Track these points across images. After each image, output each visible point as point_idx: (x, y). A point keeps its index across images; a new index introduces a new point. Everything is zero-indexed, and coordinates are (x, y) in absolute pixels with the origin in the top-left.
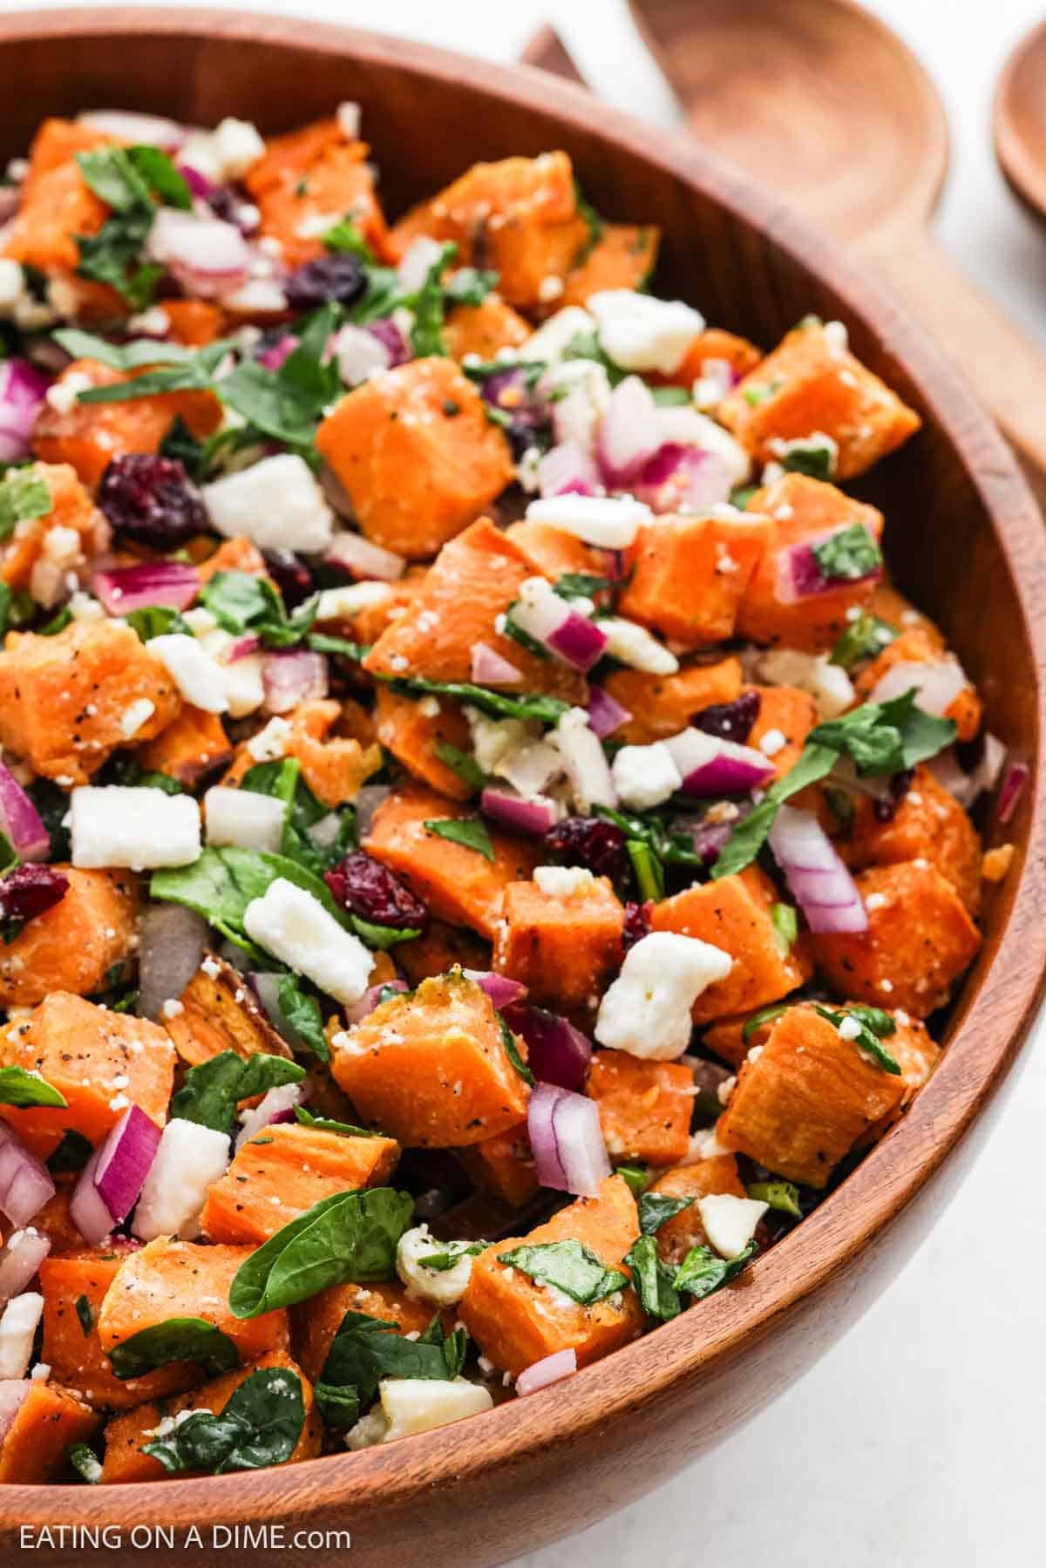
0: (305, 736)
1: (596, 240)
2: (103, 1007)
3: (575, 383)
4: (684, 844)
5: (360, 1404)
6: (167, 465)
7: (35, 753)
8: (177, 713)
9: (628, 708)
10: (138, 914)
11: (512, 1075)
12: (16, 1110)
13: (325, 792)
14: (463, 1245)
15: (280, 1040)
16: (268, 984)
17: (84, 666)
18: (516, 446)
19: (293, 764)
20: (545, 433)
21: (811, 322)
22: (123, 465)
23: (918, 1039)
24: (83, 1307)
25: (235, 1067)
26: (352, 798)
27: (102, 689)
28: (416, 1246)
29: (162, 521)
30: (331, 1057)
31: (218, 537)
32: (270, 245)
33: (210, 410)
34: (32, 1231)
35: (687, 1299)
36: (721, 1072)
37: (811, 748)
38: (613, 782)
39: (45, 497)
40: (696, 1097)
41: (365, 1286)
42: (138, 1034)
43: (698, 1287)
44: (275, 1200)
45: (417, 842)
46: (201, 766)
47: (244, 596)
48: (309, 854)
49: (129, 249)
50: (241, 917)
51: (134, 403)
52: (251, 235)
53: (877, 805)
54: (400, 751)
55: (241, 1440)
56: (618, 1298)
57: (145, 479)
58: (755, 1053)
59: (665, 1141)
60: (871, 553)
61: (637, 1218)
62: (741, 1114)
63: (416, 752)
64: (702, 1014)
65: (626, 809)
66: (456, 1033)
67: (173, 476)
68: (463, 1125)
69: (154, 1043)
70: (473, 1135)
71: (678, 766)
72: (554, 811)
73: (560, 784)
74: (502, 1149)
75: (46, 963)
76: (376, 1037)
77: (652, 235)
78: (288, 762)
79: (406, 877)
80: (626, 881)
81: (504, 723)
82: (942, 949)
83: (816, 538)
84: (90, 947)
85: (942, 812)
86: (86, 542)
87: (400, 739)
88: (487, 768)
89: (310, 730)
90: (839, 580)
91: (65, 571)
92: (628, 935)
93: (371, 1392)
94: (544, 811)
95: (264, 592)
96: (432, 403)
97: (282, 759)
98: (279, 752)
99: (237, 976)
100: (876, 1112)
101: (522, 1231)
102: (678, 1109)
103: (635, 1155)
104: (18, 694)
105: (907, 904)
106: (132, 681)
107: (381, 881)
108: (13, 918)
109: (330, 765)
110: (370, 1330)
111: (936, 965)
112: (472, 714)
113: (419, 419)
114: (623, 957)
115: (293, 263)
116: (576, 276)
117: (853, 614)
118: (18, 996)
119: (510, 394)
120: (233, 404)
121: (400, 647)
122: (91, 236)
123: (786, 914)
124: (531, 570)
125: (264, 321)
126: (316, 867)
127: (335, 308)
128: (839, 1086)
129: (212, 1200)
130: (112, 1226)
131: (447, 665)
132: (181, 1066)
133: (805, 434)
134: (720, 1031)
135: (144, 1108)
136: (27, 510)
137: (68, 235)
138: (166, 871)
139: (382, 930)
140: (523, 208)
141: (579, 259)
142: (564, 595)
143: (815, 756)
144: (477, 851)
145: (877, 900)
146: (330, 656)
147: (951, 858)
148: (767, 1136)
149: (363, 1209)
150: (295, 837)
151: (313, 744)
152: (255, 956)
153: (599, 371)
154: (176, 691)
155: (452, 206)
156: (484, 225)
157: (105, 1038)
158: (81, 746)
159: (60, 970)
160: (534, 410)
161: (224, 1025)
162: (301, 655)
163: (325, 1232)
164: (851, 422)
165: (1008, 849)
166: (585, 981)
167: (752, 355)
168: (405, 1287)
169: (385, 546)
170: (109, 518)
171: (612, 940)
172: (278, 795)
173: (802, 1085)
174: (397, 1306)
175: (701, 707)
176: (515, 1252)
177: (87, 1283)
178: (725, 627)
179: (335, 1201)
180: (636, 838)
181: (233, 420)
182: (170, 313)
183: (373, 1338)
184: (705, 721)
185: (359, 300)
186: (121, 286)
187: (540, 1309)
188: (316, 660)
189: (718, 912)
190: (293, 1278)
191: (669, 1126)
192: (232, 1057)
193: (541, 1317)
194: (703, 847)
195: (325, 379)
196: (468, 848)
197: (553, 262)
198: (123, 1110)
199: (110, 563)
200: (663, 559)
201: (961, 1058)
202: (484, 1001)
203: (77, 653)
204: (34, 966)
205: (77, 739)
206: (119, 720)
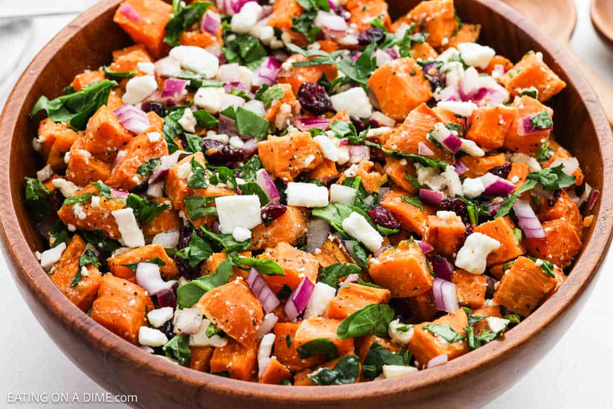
0: (363, 170)
1: (460, 28)
2: (296, 248)
3: (453, 68)
4: (486, 209)
5: (376, 371)
6: (320, 87)
7: (277, 170)
8: (322, 160)
9: (468, 167)
10: (308, 222)
11: (428, 273)
12: (268, 277)
13: (368, 188)
14: (410, 326)
15: (353, 260)
16: (349, 244)
17: (293, 142)
18: (433, 87)
19: (359, 178)
20: (443, 83)
21: (531, 52)
22: (306, 86)
23: (560, 273)
24: (288, 338)
25: (338, 267)
26: (377, 191)
27: (299, 151)
28: (395, 325)
29: (317, 105)
30: (369, 267)
31: (334, 112)
32: (353, 25)
33: (334, 72)
34: (272, 314)
35: (483, 343)
36: (495, 280)
37: (528, 181)
38: (463, 189)
39: (282, 93)
40: (487, 287)
41: (379, 337)
42: (307, 257)
43: (487, 340)
44: (352, 305)
45: (399, 203)
46: (329, 178)
47: (344, 128)
48: (363, 206)
49: (309, 23)
50: (341, 224)
51: (310, 68)
52: (348, 21)
53: (549, 201)
54: (394, 175)
55: (339, 377)
56: (461, 342)
57: (313, 91)
58: (507, 272)
59: (477, 299)
60: (550, 122)
61: (467, 321)
62: (502, 291)
63: (399, 176)
64: (490, 262)
65: (466, 197)
66: (411, 256)
67: (321, 90)
68: (411, 289)
69: (313, 260)
70: (415, 293)
71: (484, 185)
72: (444, 196)
73: (445, 188)
74: (423, 299)
75: (279, 234)
76: (385, 259)
77: (479, 27)
78: (357, 177)
79: (396, 215)
80: (466, 219)
81: (428, 168)
82: (569, 246)
83: (532, 116)
84: (293, 229)
85: (570, 205)
86: (293, 109)
87: (394, 171)
88: (421, 184)
89: (365, 169)
90: (539, 129)
91: (287, 118)
92: (467, 233)
93: (379, 368)
94: (440, 195)
95: (350, 127)
96: (406, 71)
97: (355, 176)
98: (354, 174)
99: (340, 241)
100: (547, 290)
101: (431, 320)
102: (481, 290)
103: (467, 303)
104: (272, 151)
105: (558, 230)
106: (309, 148)
107: (387, 214)
108: (269, 218)
109: (371, 179)
110: (381, 349)
111: (567, 251)
112: (417, 165)
113: (402, 75)
114: (465, 239)
115: (361, 31)
116: (454, 38)
117: (543, 141)
118: (269, 244)
119: (432, 70)
120: (340, 69)
121: (395, 142)
122: (297, 18)
123: (518, 233)
124: (438, 120)
125: (352, 48)
126: (365, 210)
127: (375, 44)
128: (535, 281)
129: (332, 305)
130: (298, 315)
131: (410, 148)
132: (320, 268)
133: (529, 87)
134: (495, 268)
135: (310, 278)
136: (276, 97)
137: (290, 16)
138: (317, 208)
139: (387, 229)
140: (437, 14)
141: (454, 33)
142: (449, 128)
143: (529, 183)
144: (418, 207)
145: (548, 229)
146: (371, 147)
147: (573, 220)
148: (511, 298)
149: (379, 310)
150: (359, 200)
151: (365, 173)
152: (345, 235)
153: (461, 65)
154: (322, 154)
155: (413, 15)
156: (424, 20)
157: (297, 256)
158: (291, 168)
159: (282, 236)
160: (440, 76)
161: (335, 256)
162: (362, 146)
163: (368, 315)
164: (543, 83)
165: (592, 216)
166: (452, 247)
167: (511, 65)
168: (391, 339)
169: (389, 116)
170: (301, 102)
171: (462, 234)
172: (354, 187)
173: (523, 281)
174: (389, 344)
175: (492, 167)
176: (428, 326)
177: (289, 331)
178: (500, 143)
179: (370, 306)
180: (470, 205)
181: (341, 75)
182: (321, 44)
183: (381, 352)
184: (494, 171)
185: (382, 42)
186: (306, 34)
187: (436, 342)
188: (366, 148)
189: (496, 228)
190: (357, 328)
191: (478, 295)
192: (337, 264)
193: (436, 346)
194: (491, 210)
195: (372, 64)
196: (415, 206)
197: (446, 33)
198: (302, 278)
199: (300, 117)
200: (481, 119)
201: (575, 275)
202: (420, 250)
203: (292, 138)
204: (274, 234)
205: (290, 166)
206: (304, 161)
